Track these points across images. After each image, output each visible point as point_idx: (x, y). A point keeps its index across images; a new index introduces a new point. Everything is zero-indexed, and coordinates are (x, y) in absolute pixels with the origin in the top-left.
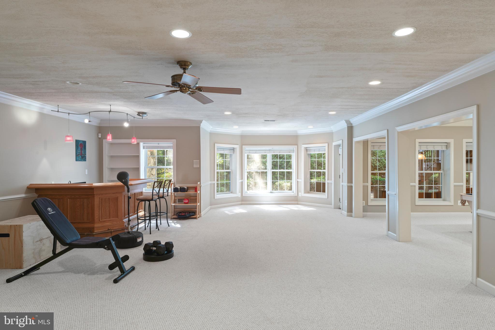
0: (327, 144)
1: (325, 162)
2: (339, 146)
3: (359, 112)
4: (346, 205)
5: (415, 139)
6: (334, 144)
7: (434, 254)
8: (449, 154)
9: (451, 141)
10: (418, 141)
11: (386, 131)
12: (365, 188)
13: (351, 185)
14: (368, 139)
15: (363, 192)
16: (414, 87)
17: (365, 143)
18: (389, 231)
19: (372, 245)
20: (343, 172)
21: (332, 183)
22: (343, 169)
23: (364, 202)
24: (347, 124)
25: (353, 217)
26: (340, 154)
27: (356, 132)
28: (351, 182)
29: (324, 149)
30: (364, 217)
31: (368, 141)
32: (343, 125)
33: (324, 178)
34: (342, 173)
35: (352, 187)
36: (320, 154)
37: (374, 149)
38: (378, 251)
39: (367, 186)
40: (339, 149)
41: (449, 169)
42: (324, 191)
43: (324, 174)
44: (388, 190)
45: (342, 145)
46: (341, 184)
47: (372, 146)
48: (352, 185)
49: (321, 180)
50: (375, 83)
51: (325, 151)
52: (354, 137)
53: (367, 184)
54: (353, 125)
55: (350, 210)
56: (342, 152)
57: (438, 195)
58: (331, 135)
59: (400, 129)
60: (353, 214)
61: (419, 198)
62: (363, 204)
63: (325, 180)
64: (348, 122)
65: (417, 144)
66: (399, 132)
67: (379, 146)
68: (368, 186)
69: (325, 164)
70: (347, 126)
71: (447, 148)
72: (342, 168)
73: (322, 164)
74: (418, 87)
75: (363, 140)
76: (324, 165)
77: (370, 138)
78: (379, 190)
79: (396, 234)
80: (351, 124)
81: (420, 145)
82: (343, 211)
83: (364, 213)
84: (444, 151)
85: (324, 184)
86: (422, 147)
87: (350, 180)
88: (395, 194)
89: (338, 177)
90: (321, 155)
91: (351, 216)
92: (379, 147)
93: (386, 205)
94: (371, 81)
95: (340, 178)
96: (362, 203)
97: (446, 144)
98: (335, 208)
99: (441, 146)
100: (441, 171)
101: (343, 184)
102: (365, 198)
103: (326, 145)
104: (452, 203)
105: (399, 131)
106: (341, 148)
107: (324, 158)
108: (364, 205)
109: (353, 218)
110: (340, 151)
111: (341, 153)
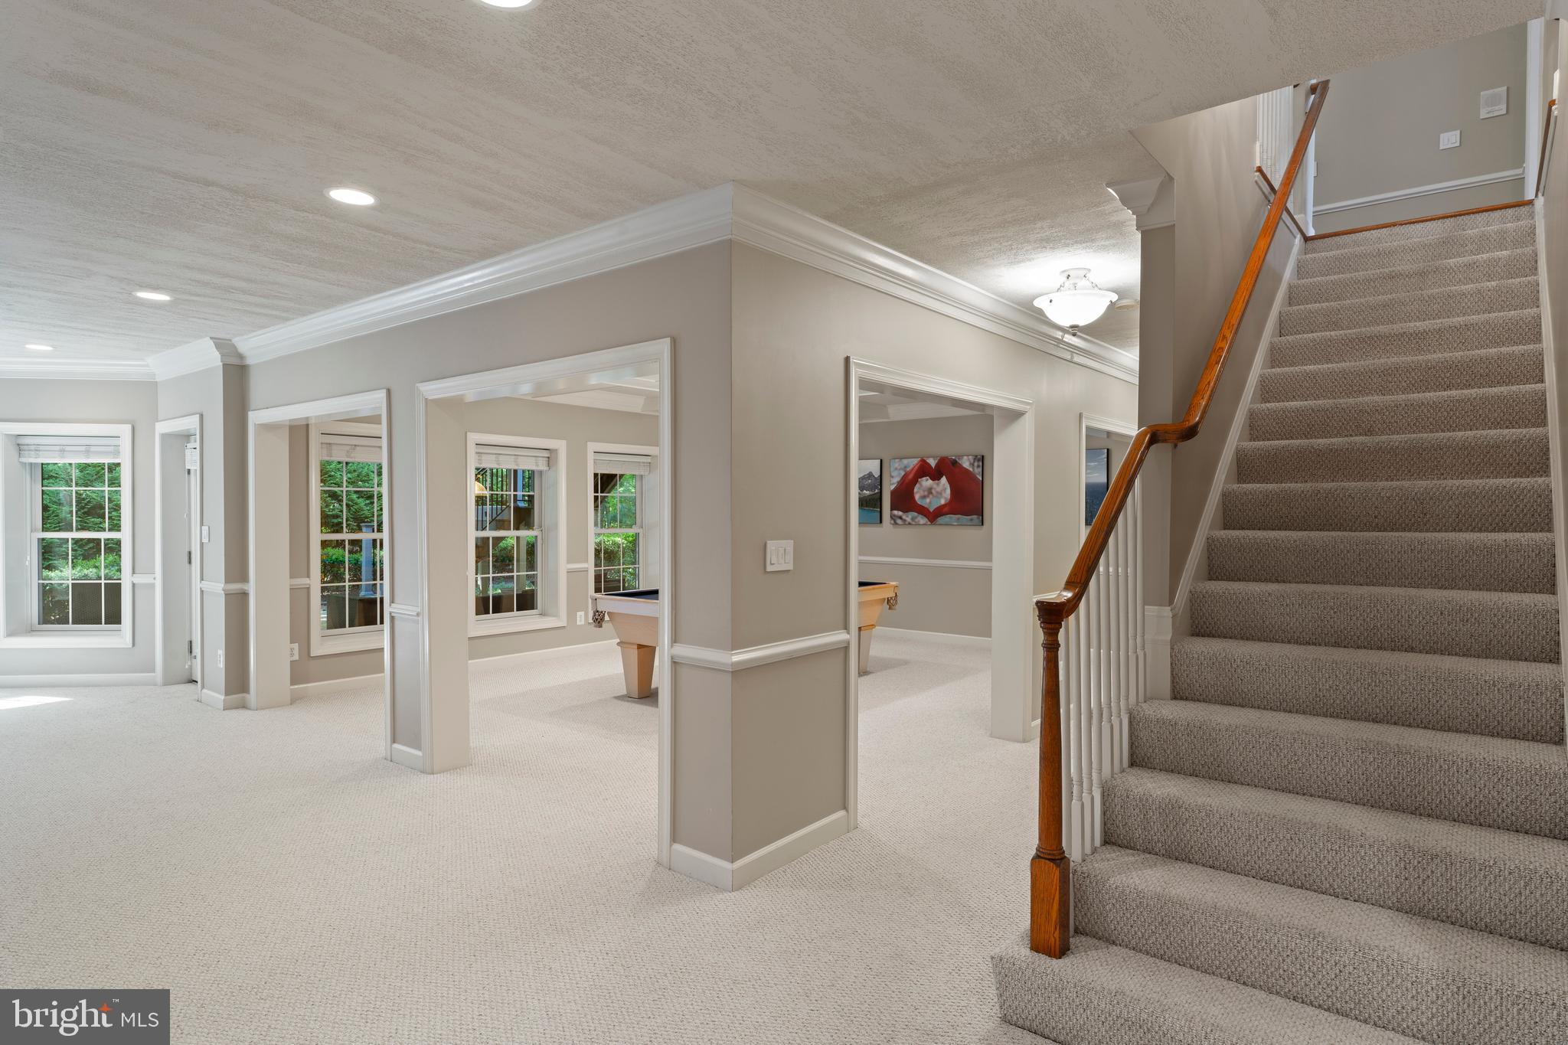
0: (128, 428)
1: (119, 500)
2: (187, 437)
3: (274, 313)
4: (222, 665)
5: (466, 433)
6: (162, 427)
7: (543, 793)
8: (556, 483)
9: (560, 445)
10: (474, 437)
11: (382, 394)
12: (298, 597)
13: (242, 589)
14: (307, 418)
15: (291, 613)
16: (483, 254)
17: (299, 433)
18: (394, 742)
19: (339, 812)
20: (205, 540)
21: (152, 586)
22: (205, 529)
23: (296, 646)
24: (223, 355)
25: (250, 709)
26: (189, 471)
27: (258, 387)
28: (244, 577)
29: (111, 449)
30: (295, 700)
31: (307, 425)
32: (206, 357)
33: (117, 565)
34: (202, 544)
35: (245, 595)
36: (95, 465)
37: (331, 456)
38: (364, 829)
39: (306, 590)
40: (188, 452)
41: (556, 526)
42: (114, 618)
43: (114, 547)
44: (392, 601)
45: (198, 437)
46: (197, 585)
47: (324, 446)
48: (246, 588)
49: (96, 572)
50: (352, 197)
51: (117, 453)
52: (253, 406)
53: (305, 581)
54: (249, 361)
55: (237, 681)
56: (198, 461)
57: (526, 602)
58: (147, 389)
59: (434, 390)
60: (252, 697)
61: (477, 615)
62: (292, 655)
63: (119, 570)
64: (224, 346)
65: (472, 450)
66: (430, 400)
67: (348, 448)
68: (308, 588)
69: (117, 508)
70: (221, 364)
71: (551, 464)
72: (202, 524)
73: (104, 508)
74: (499, 254)
75: (290, 420)
76: (115, 510)
77: (316, 417)
78: (349, 599)
79: (420, 750)
80: (241, 357)
81: (479, 453)
82: (205, 691)
83: (296, 687)
84: (541, 472)
85: (114, 591)
86: (484, 457)
87: (237, 567)
88: (418, 615)
89: (179, 559)
90: (98, 472)
91: (244, 706)
92: (348, 452)
93: (383, 649)
94: (340, 184)
95: (190, 562)
96: (286, 652)
97: (546, 454)
98: (168, 682)
99: (534, 458)
100: (533, 529)
101: (207, 585)
102: (300, 632)
103: (125, 430)
104: (562, 622)
105: (430, 398)
106: (197, 445)
107: (115, 482)
108: (296, 657)
109: (250, 712)
110: (192, 460)
111: (195, 467)
